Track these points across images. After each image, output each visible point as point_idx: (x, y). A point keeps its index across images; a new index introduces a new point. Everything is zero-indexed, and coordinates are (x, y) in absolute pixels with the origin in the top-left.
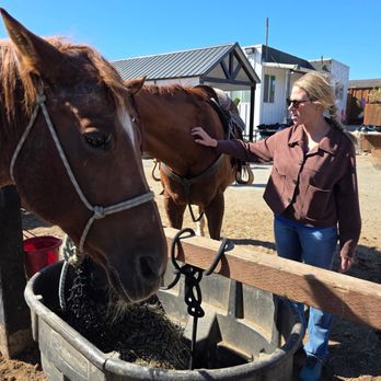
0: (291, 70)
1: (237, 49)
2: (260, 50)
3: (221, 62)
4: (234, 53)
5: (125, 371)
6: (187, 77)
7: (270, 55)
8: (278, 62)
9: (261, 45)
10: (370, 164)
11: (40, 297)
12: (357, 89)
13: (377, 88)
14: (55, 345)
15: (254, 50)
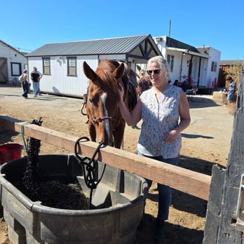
0: (184, 53)
1: (150, 38)
2: (165, 40)
3: (140, 46)
4: (148, 40)
5: (42, 210)
6: (118, 54)
7: (171, 42)
8: (176, 47)
9: (165, 37)
10: (227, 112)
11: (4, 175)
12: (225, 66)
13: (232, 66)
14: (9, 201)
15: (161, 39)
